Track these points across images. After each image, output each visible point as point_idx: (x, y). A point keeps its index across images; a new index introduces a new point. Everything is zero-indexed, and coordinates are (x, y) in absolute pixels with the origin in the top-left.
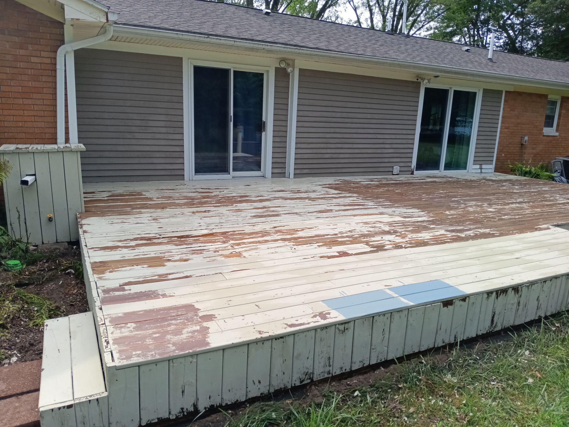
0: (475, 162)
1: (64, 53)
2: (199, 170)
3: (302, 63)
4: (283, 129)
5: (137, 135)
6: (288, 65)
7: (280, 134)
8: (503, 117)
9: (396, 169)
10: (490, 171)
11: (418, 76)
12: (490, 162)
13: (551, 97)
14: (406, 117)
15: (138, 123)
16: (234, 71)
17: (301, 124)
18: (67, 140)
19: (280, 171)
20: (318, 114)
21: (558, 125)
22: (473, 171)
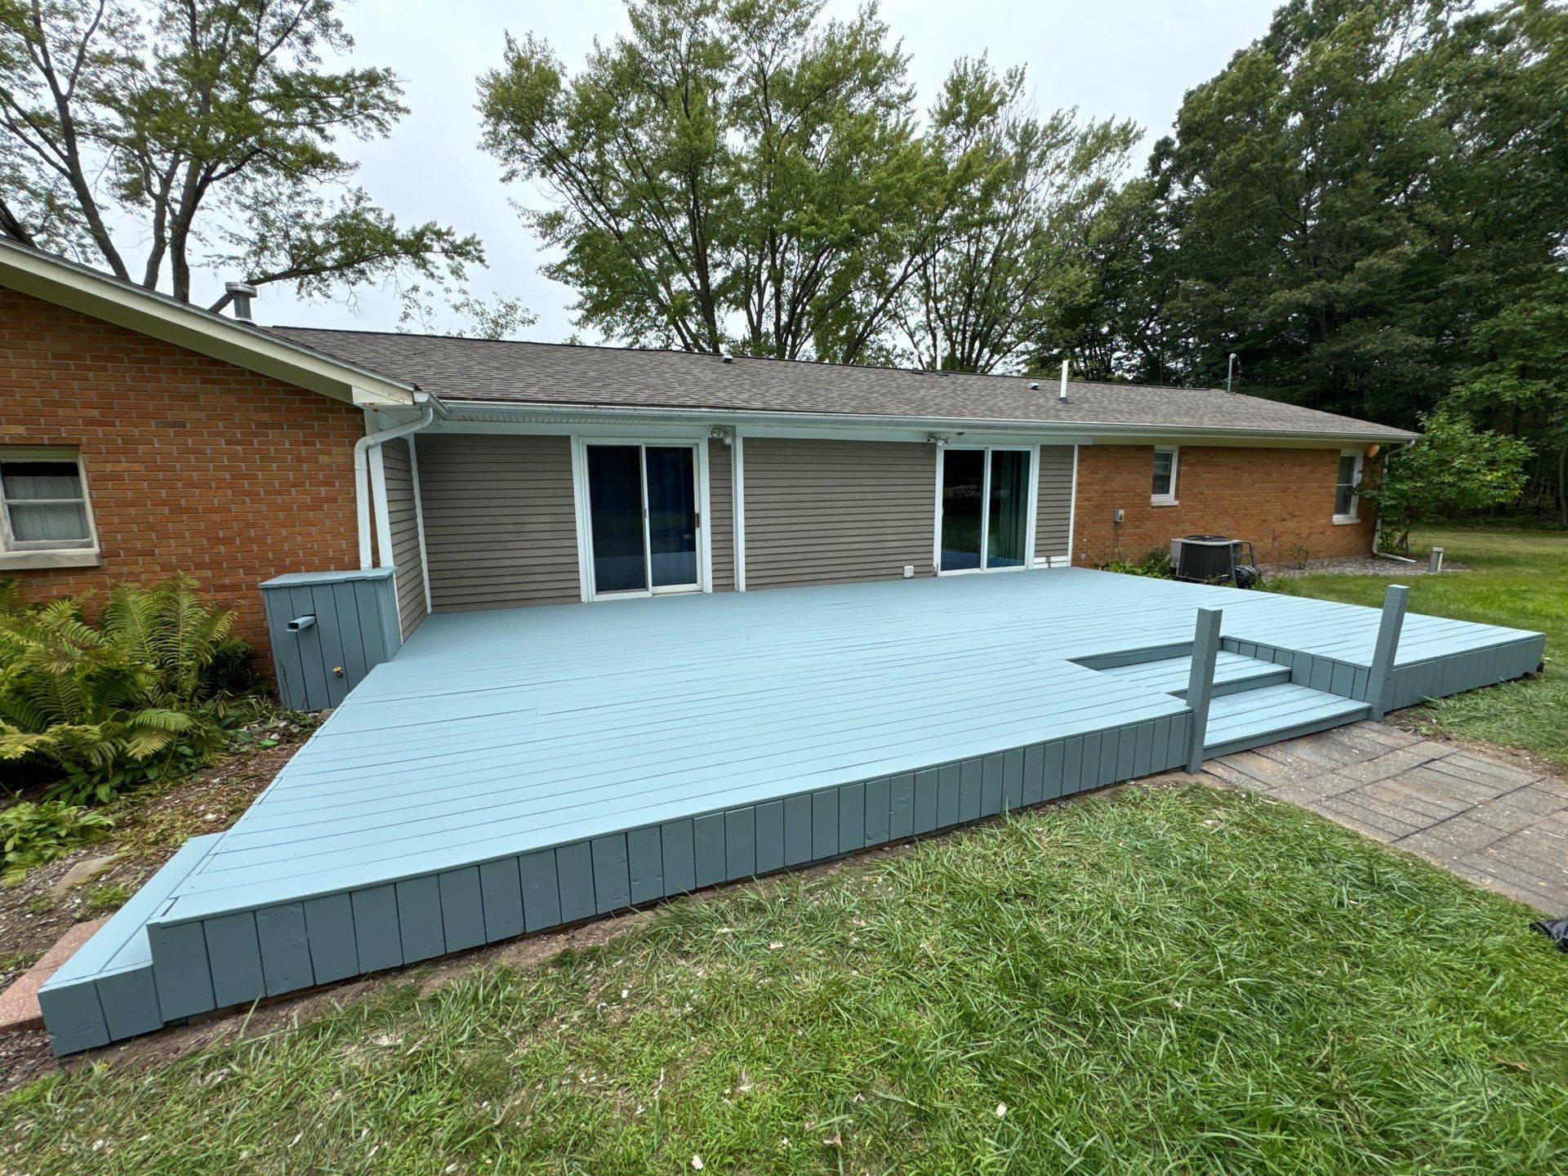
0: (1038, 553)
1: (364, 447)
2: (602, 586)
3: (745, 430)
4: (726, 522)
5: (510, 545)
6: (726, 433)
7: (723, 529)
8: (1079, 484)
9: (909, 570)
10: (1065, 565)
11: (931, 435)
12: (1064, 552)
13: (1159, 448)
14: (917, 495)
15: (511, 528)
16: (647, 448)
17: (751, 514)
18: (376, 563)
19: (725, 581)
20: (778, 498)
21: (1177, 489)
22: (1035, 566)
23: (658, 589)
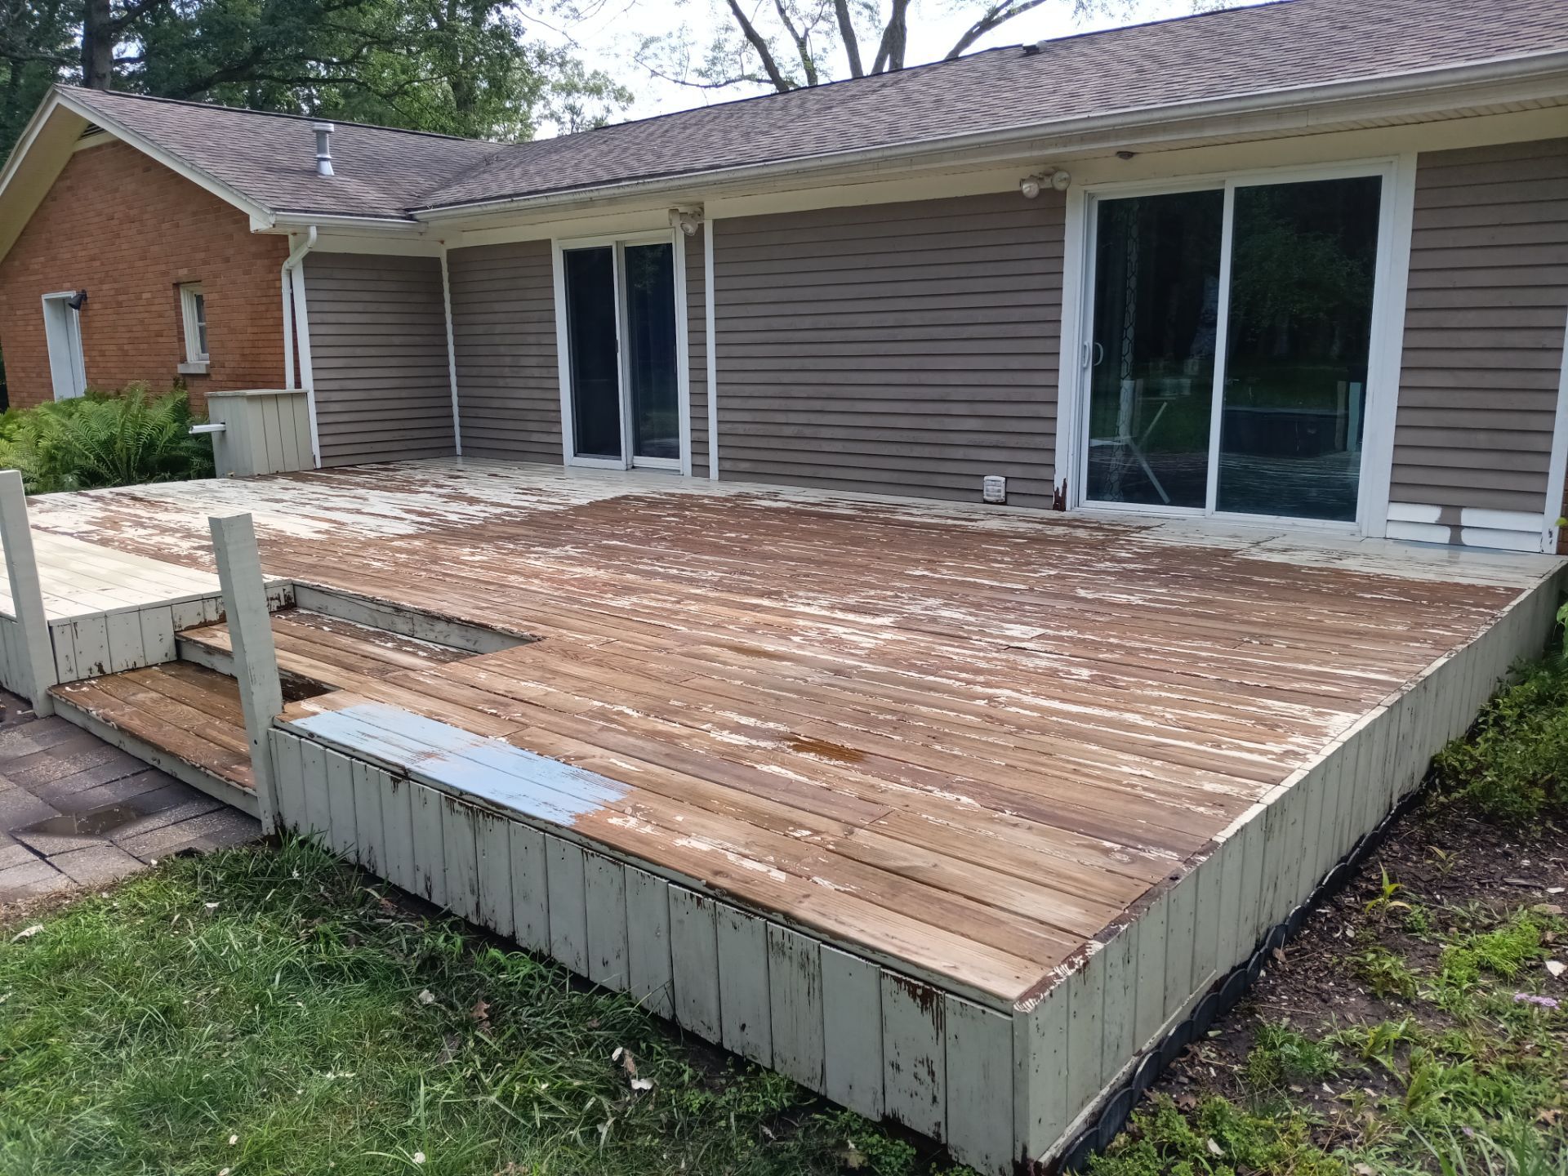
0: (1402, 490)
1: (286, 271)
3: (719, 207)
4: (704, 363)
6: (683, 215)
7: (701, 375)
9: (994, 485)
16: (626, 249)
17: (724, 350)
19: (703, 461)
22: (1393, 531)
23: (641, 461)
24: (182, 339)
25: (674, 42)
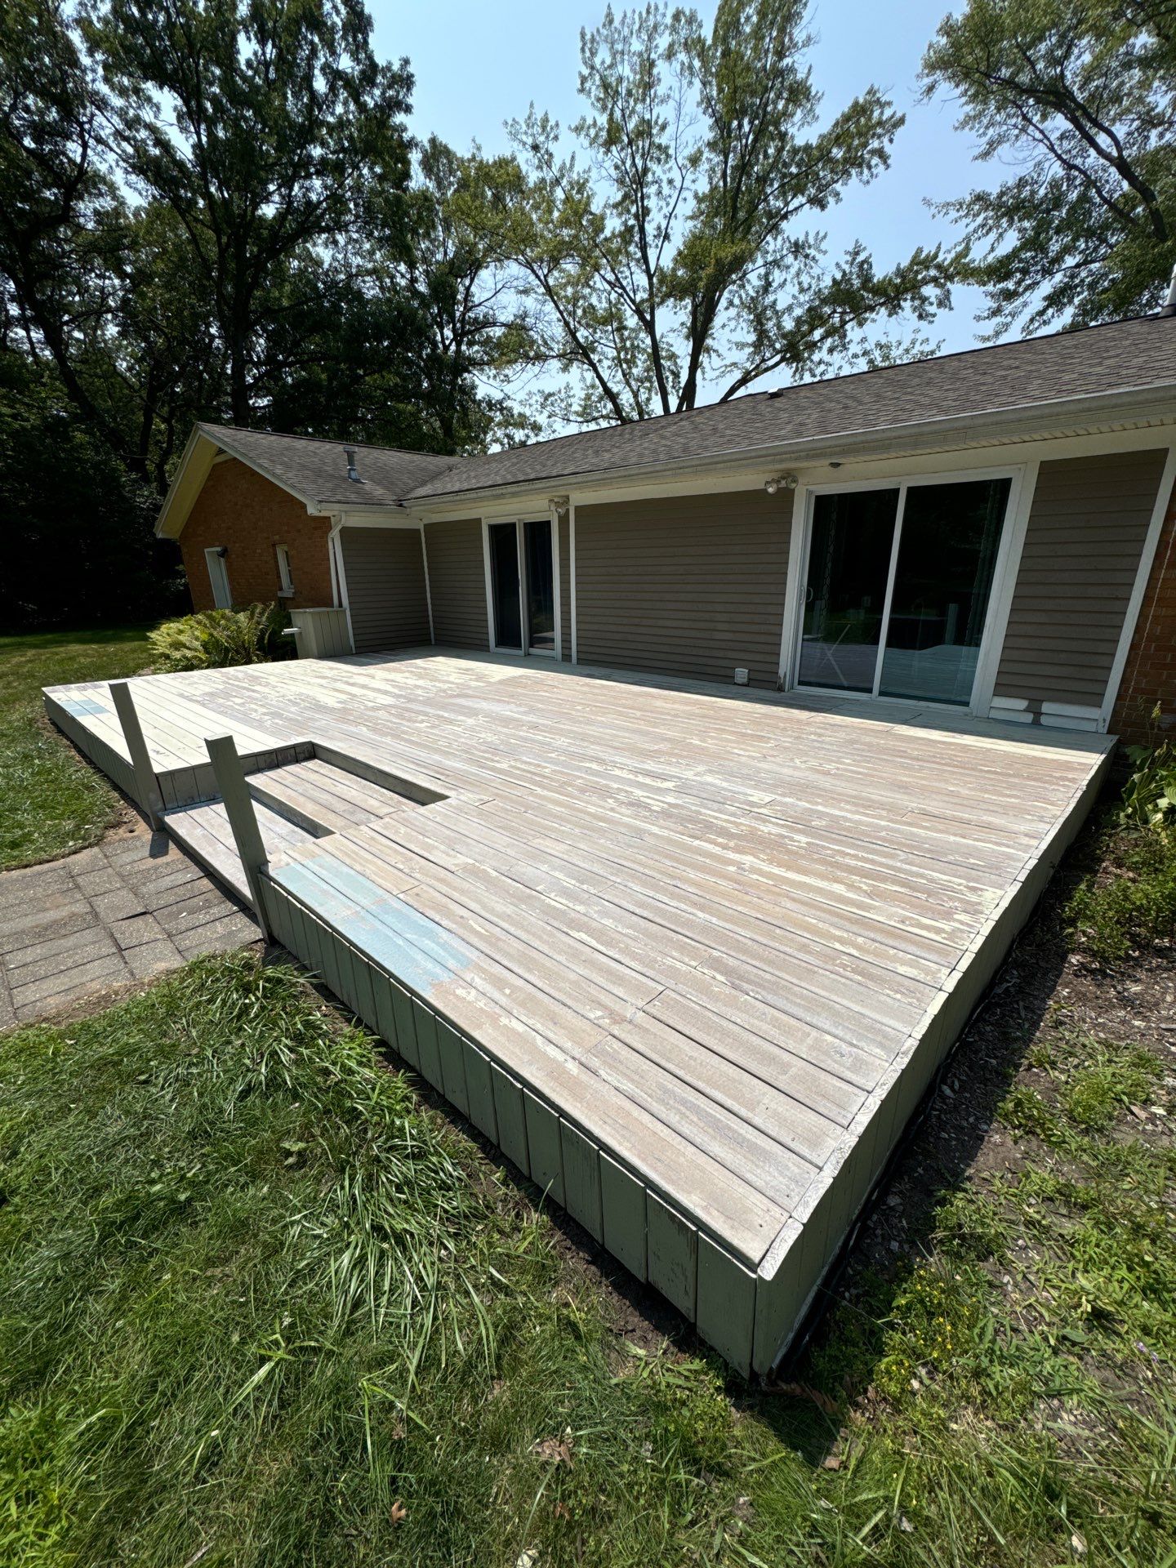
0: (1006, 689)
1: (331, 538)
3: (576, 498)
6: (557, 503)
9: (741, 674)
12: (1092, 698)
14: (760, 568)
16: (524, 524)
18: (340, 605)
22: (994, 714)
23: (533, 651)
24: (279, 577)
25: (563, 395)
